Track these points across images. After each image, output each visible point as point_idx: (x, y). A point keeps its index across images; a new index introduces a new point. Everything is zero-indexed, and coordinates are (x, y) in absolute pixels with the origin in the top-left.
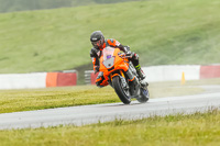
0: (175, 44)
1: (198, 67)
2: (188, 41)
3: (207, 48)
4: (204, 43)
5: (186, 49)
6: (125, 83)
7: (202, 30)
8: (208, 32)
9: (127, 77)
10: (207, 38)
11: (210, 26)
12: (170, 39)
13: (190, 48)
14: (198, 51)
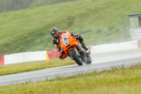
0: (28, 39)
1: (45, 52)
2: (37, 36)
5: (36, 41)
7: (45, 28)
9: (78, 50)
13: (38, 40)
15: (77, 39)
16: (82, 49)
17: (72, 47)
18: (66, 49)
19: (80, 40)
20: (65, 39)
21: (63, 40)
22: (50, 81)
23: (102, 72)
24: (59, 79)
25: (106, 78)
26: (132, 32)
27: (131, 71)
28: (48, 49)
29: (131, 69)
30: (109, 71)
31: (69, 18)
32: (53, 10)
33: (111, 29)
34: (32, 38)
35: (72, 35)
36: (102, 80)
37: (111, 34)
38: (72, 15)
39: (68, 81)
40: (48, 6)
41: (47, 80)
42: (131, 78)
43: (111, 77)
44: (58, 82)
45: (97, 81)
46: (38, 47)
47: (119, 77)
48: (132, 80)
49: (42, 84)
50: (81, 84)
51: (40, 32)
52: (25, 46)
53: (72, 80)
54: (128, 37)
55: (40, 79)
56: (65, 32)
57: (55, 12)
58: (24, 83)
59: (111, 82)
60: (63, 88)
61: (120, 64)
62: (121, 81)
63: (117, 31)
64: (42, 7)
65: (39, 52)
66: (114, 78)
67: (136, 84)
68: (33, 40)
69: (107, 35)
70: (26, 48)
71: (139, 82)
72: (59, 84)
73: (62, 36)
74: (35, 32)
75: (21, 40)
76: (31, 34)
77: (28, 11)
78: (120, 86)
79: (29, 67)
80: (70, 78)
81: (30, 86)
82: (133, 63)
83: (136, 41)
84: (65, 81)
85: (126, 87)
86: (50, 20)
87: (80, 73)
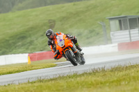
0: (10, 42)
1: (27, 55)
2: (19, 39)
3: (31, 43)
4: (29, 40)
5: (18, 44)
6: (73, 54)
7: (26, 31)
8: (30, 32)
9: (73, 51)
10: (30, 36)
11: (32, 28)
12: (8, 39)
13: (20, 43)
14: (25, 45)
15: (72, 40)
16: (77, 50)
17: (67, 48)
18: (61, 50)
19: (75, 41)
20: (61, 40)
21: (58, 41)
22: (32, 83)
23: (83, 75)
24: (41, 81)
25: (87, 80)
26: (113, 35)
27: (112, 73)
28: (29, 51)
29: (112, 71)
30: (90, 74)
31: (50, 21)
32: (34, 13)
33: (91, 32)
34: (14, 41)
35: (67, 37)
36: (83, 82)
37: (91, 37)
38: (53, 18)
39: (50, 84)
40: (29, 10)
41: (29, 82)
42: (112, 80)
43: (92, 79)
44: (39, 84)
45: (78, 83)
46: (20, 50)
47: (100, 79)
48: (112, 82)
49: (24, 85)
50: (62, 86)
51: (22, 35)
52: (7, 49)
53: (53, 82)
54: (108, 40)
55: (22, 81)
56: (60, 34)
57: (37, 15)
58: (7, 84)
59: (92, 84)
60: (45, 89)
61: (101, 66)
62: (101, 83)
63: (98, 34)
64: (24, 11)
65: (20, 55)
66: (95, 81)
67: (116, 86)
68: (14, 43)
69: (88, 38)
70: (8, 50)
71: (120, 85)
72: (41, 86)
73: (57, 37)
74: (17, 35)
75: (3, 43)
76: (12, 37)
77: (10, 15)
78: (100, 87)
79: (11, 70)
80: (52, 80)
81: (12, 88)
82: (113, 65)
83: (116, 44)
84: (46, 84)
85: (107, 89)
86: (31, 24)
87: (61, 76)
